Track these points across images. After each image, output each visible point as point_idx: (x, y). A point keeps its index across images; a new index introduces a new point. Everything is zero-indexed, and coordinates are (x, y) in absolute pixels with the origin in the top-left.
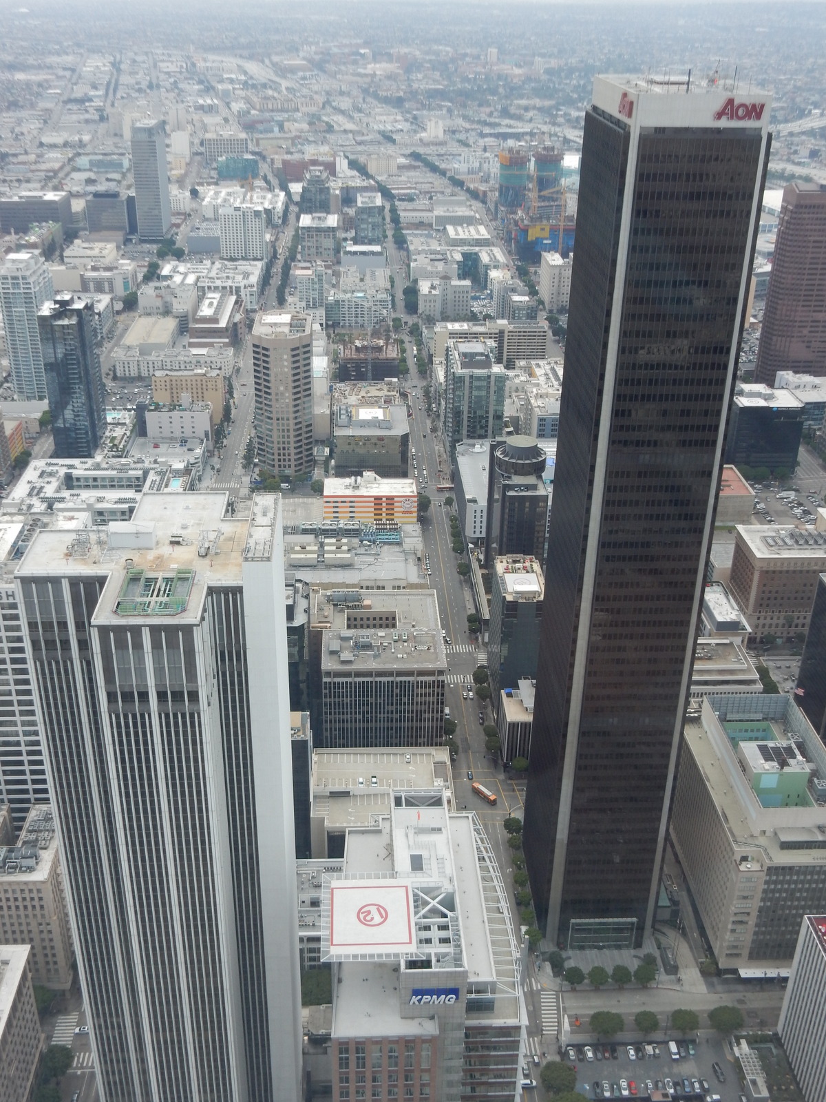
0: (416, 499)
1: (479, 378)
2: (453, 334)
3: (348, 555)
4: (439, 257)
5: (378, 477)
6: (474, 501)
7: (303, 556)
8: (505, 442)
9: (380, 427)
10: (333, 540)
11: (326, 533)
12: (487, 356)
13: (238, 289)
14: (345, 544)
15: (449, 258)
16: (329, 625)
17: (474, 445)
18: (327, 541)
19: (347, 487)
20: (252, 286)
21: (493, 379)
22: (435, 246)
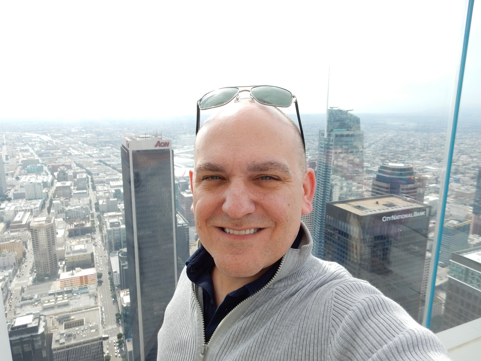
0: (96, 275)
3: (67, 301)
4: (107, 192)
5: (81, 269)
6: (116, 272)
7: (48, 304)
9: (83, 252)
10: (61, 296)
11: (59, 294)
13: (31, 210)
14: (66, 297)
15: (110, 192)
16: (56, 330)
17: (115, 253)
18: (59, 296)
19: (69, 275)
20: (37, 208)
21: (121, 230)
22: (106, 188)
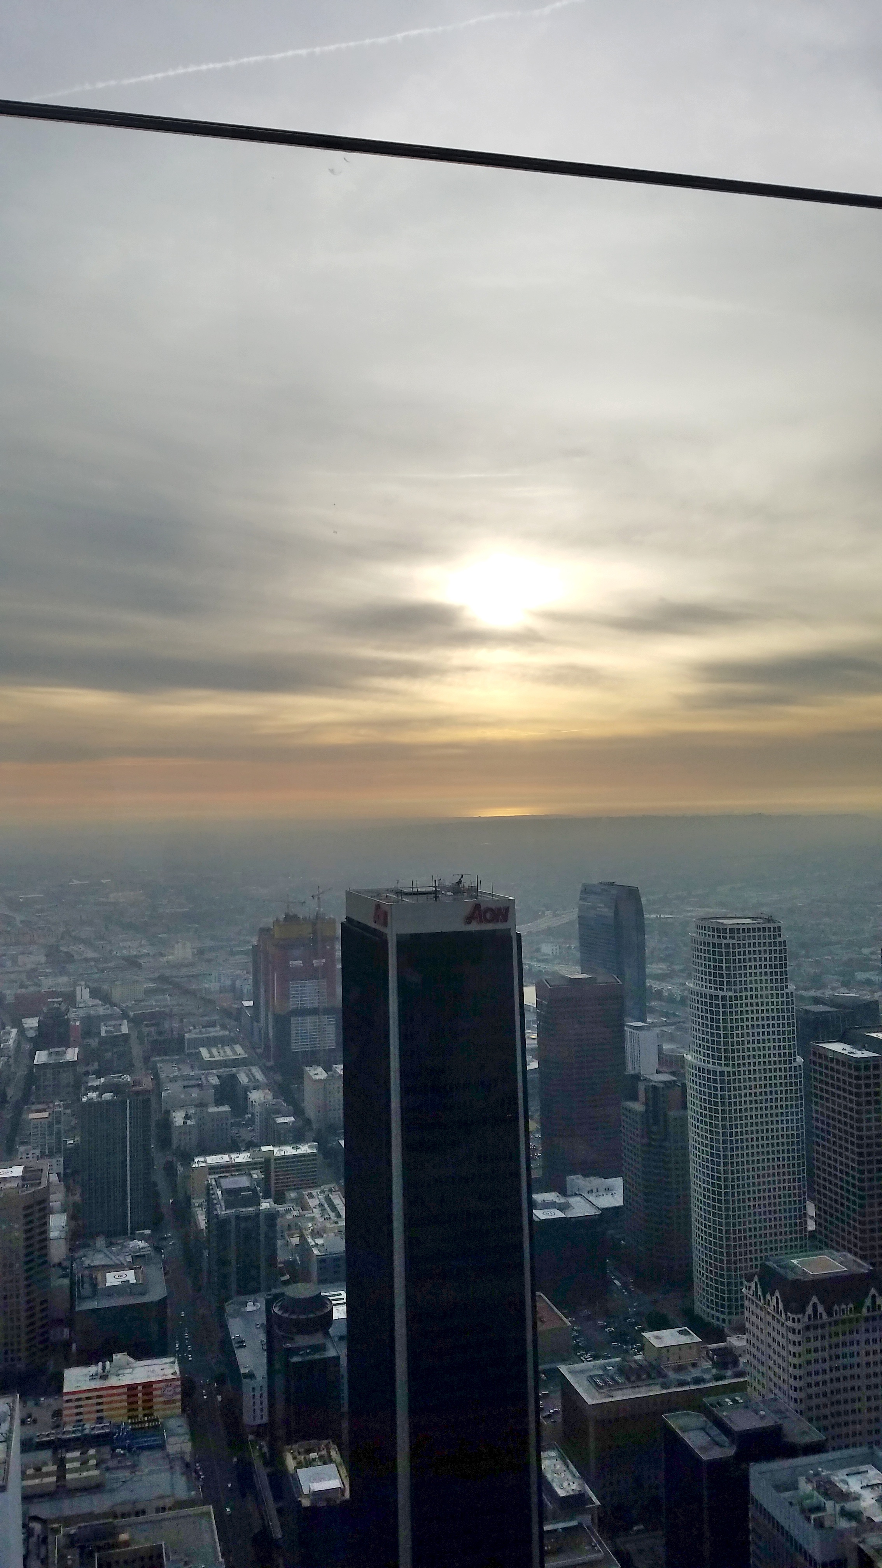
0: (179, 1383)
1: (247, 1218)
2: (212, 1169)
3: (96, 1472)
4: (193, 1082)
5: (131, 1359)
6: (250, 1376)
7: (37, 1481)
8: (283, 1294)
9: (132, 1294)
10: (77, 1454)
11: (68, 1444)
12: (254, 1191)
14: (92, 1457)
15: (205, 1083)
17: (245, 1304)
18: (69, 1455)
19: (93, 1378)
21: (262, 1217)
22: (187, 1071)
